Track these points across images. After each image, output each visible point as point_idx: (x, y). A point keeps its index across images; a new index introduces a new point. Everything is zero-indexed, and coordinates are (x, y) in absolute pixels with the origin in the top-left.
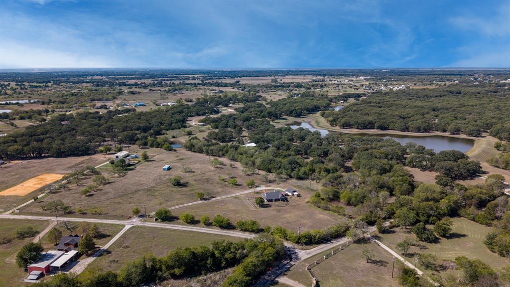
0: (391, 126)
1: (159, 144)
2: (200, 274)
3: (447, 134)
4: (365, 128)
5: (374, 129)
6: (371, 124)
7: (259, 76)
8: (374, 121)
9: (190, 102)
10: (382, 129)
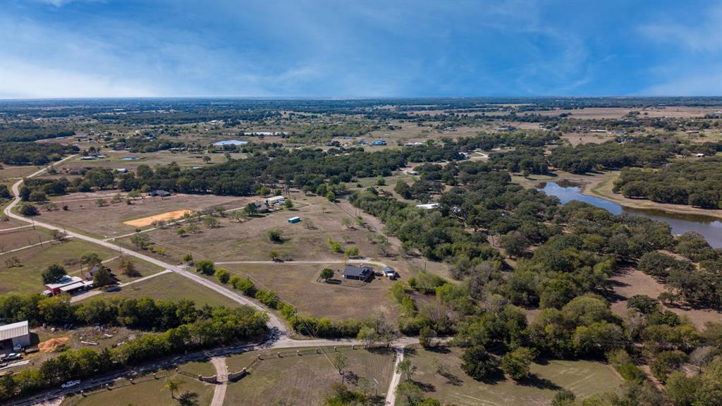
2: (150, 330)
6: (682, 195)
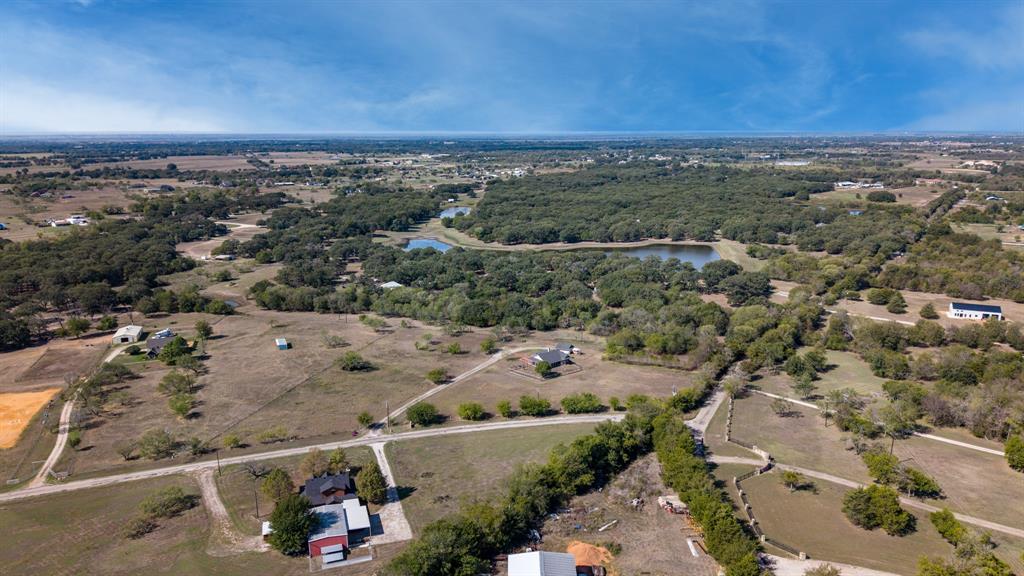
0: (584, 235)
1: (193, 305)
3: (667, 241)
4: (545, 241)
5: (559, 241)
7: (204, 154)
8: (556, 229)
9: (117, 213)
10: (569, 242)
